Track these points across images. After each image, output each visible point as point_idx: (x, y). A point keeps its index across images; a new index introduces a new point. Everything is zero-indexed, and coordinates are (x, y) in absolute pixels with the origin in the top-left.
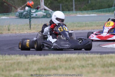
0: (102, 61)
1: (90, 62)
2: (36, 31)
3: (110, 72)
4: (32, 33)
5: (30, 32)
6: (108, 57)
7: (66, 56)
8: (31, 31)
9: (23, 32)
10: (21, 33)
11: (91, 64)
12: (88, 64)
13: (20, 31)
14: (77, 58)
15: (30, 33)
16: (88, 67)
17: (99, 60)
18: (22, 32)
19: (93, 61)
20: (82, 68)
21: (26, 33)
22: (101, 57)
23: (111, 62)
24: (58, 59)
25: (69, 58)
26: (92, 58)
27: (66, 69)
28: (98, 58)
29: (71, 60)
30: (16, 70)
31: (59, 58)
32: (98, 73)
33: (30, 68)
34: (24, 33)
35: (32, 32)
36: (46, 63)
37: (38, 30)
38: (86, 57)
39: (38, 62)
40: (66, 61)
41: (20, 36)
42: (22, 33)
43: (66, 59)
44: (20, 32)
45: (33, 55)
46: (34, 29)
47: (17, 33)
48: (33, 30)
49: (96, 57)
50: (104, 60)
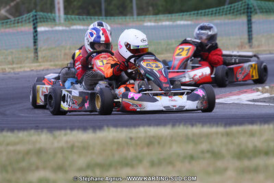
0: (233, 143)
1: (204, 146)
2: (51, 65)
3: (256, 170)
4: (43, 70)
5: (39, 68)
6: (245, 132)
7: (146, 132)
8: (41, 65)
9: (22, 70)
10: (17, 70)
11: (208, 151)
12: (203, 152)
13: (14, 66)
14: (172, 137)
15: (37, 71)
16: (204, 158)
17: (224, 140)
18: (17, 68)
19: (210, 143)
20: (190, 163)
21: (28, 70)
22: (228, 134)
23: (255, 147)
24: (129, 140)
25: (153, 137)
26: (208, 136)
27: (153, 164)
28: (222, 135)
29: (159, 143)
30: (37, 168)
31: (131, 138)
32: (230, 173)
33: (67, 163)
34: (25, 71)
35: (42, 68)
36: (104, 150)
37: (57, 63)
38: (194, 134)
39: (85, 147)
40: (150, 144)
41: (17, 79)
42: (19, 70)
43: (147, 140)
44: (13, 69)
45: (69, 131)
46: (46, 59)
47: (8, 70)
48: (44, 62)
49: (217, 133)
50: (236, 141)
